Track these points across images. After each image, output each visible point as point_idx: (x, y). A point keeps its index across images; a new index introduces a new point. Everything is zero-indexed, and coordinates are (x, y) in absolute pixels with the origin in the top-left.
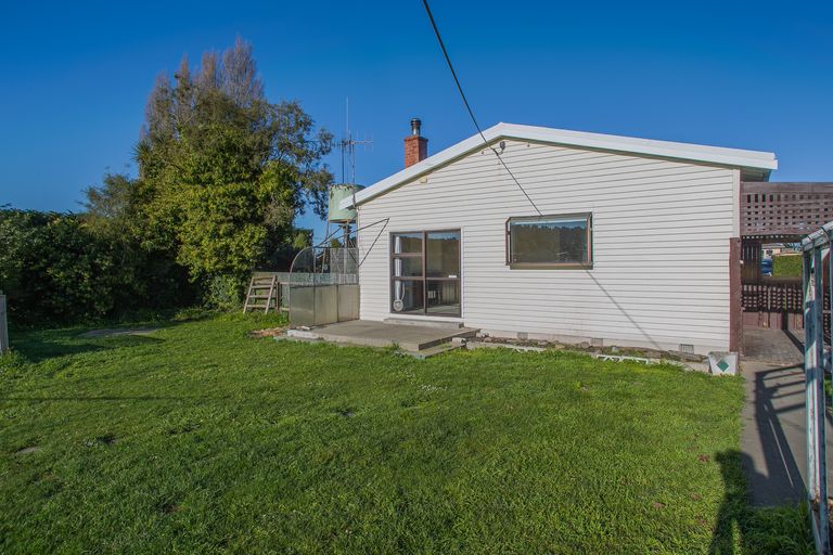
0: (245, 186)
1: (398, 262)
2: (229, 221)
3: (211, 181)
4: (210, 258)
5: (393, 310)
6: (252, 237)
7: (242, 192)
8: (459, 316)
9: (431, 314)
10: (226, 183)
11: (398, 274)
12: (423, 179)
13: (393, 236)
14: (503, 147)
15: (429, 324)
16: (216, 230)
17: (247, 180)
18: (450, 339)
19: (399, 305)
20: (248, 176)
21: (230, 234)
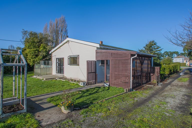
0: (38, 49)
1: (57, 64)
2: (35, 55)
3: (31, 48)
4: (32, 62)
5: (56, 73)
6: (39, 58)
7: (37, 50)
8: (63, 74)
9: (61, 74)
10: (34, 48)
11: (58, 66)
12: (60, 48)
13: (57, 59)
14: (69, 42)
15: (59, 76)
16: (32, 57)
17: (37, 48)
18: (56, 78)
19: (57, 72)
20: (37, 47)
21: (35, 58)
